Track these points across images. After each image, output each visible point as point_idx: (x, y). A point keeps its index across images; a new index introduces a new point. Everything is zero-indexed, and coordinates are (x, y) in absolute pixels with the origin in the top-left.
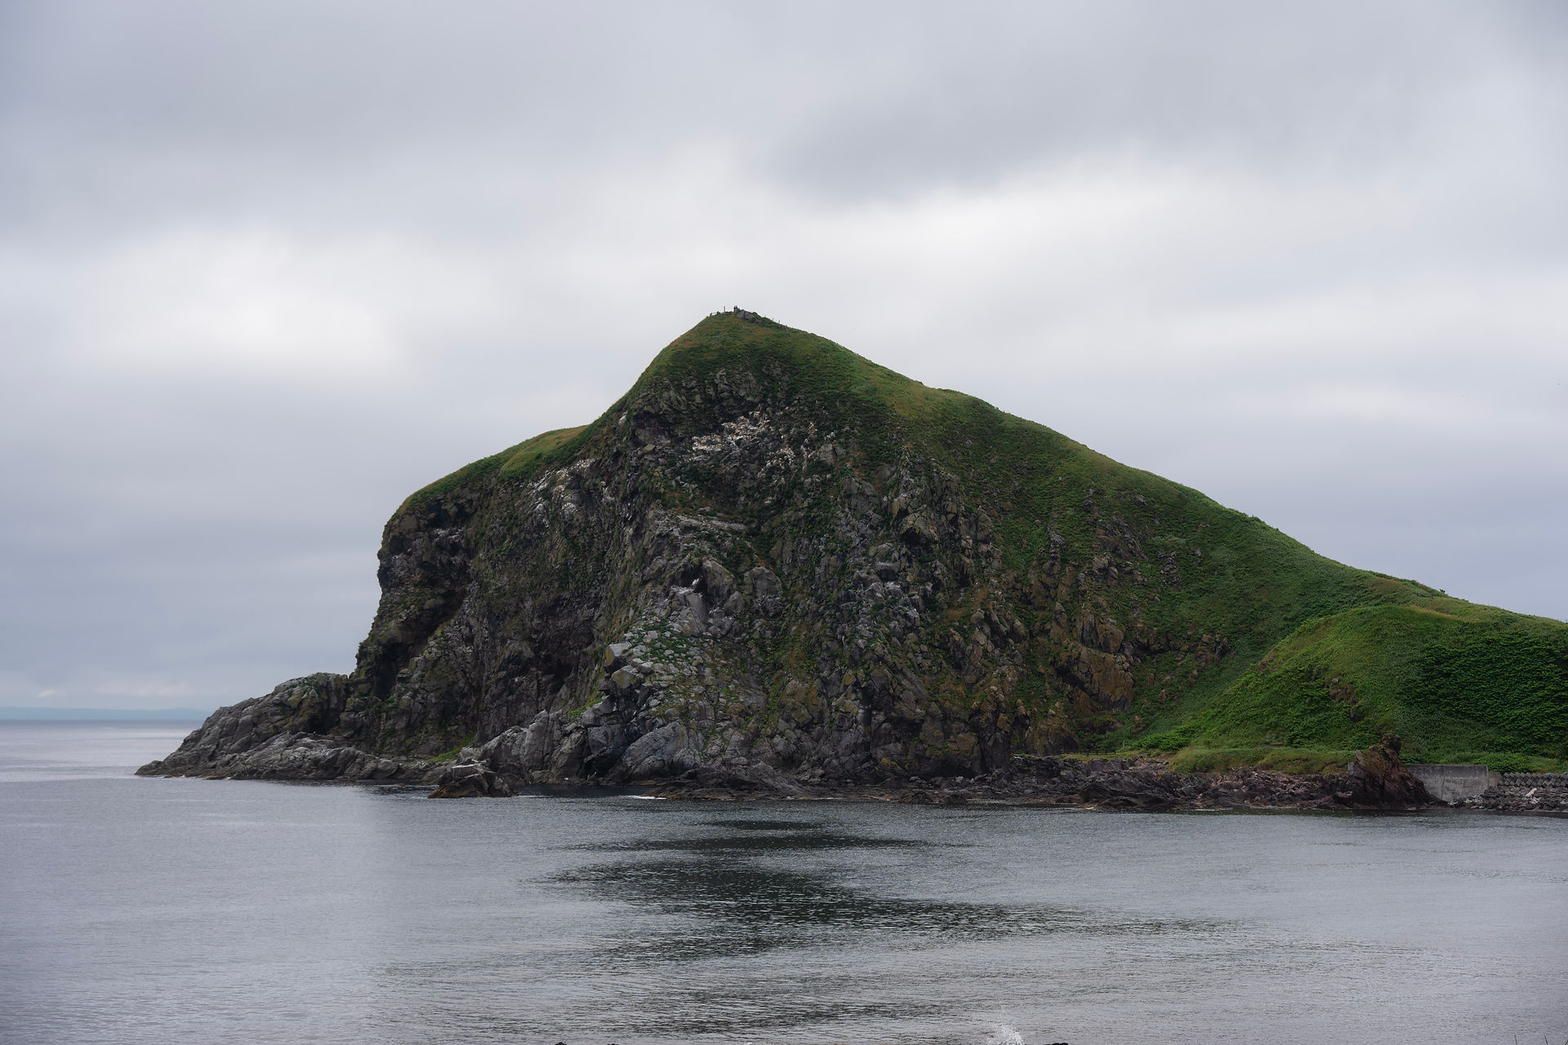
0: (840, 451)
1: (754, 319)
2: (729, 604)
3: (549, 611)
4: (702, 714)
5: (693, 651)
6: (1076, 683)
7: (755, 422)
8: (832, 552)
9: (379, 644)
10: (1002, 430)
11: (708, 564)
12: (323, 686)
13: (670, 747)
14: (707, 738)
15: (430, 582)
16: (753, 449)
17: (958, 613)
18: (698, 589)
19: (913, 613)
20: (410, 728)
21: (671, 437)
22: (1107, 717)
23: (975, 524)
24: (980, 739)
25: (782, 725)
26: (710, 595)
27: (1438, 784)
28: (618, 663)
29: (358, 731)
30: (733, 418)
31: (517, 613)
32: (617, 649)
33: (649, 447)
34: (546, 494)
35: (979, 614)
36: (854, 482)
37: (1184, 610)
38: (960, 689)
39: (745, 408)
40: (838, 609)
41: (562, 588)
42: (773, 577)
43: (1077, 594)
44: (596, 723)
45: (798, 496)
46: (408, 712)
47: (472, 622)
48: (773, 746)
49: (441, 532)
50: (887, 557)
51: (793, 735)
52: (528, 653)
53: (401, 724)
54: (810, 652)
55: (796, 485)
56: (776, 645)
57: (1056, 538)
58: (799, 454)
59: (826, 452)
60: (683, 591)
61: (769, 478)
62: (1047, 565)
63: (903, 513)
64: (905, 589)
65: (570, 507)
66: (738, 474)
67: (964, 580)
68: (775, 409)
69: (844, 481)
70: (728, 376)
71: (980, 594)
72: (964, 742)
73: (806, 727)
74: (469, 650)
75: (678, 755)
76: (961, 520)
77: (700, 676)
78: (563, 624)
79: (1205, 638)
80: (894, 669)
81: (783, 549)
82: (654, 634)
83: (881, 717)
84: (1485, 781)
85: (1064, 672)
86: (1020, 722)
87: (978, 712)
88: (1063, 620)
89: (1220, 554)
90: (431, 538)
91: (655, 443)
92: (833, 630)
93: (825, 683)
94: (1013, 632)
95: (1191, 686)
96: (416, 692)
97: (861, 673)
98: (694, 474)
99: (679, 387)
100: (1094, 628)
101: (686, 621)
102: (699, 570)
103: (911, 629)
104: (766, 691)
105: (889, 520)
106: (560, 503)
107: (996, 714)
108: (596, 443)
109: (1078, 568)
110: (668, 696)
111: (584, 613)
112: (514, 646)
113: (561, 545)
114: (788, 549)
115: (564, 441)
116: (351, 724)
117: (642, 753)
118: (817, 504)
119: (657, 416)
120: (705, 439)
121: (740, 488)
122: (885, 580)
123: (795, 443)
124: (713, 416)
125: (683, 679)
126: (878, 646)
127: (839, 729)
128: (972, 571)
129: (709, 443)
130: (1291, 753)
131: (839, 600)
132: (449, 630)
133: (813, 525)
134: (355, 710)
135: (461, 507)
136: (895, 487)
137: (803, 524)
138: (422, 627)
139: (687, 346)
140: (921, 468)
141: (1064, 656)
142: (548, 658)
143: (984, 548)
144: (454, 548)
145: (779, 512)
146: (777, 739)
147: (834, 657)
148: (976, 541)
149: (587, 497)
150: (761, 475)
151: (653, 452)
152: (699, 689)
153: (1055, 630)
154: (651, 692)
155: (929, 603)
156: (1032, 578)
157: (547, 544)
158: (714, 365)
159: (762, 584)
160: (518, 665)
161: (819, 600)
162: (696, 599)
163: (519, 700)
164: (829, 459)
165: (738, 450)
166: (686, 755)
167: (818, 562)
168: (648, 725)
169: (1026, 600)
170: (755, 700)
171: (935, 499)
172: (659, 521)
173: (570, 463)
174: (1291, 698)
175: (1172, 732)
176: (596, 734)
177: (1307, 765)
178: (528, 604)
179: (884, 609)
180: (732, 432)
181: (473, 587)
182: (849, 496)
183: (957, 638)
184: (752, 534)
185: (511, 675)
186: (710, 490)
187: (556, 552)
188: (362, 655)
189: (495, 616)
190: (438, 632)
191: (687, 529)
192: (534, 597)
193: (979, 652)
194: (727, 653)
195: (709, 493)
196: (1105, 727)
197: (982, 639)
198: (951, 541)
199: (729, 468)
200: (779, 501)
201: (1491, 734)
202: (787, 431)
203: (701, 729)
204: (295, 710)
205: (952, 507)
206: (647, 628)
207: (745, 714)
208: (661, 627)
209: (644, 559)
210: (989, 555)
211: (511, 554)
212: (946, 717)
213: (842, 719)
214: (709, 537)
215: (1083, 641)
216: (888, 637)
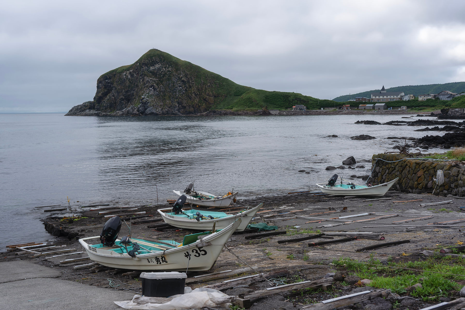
0: (172, 69)
1: (157, 50)
2: (157, 90)
3: (127, 92)
4: (155, 105)
5: (153, 97)
6: (206, 101)
7: (159, 65)
8: (172, 83)
9: (98, 97)
10: (193, 66)
11: (154, 85)
12: (90, 102)
13: (152, 110)
14: (156, 109)
15: (105, 88)
16: (159, 68)
17: (190, 91)
18: (153, 88)
19: (184, 91)
20: (106, 109)
21: (147, 67)
22: (211, 105)
23: (191, 79)
24: (194, 109)
25: (166, 107)
26: (155, 89)
27: (272, 112)
28: (143, 99)
29: (98, 109)
30: (156, 64)
31: (122, 92)
32: (143, 97)
33: (144, 68)
34: (125, 75)
35: (193, 92)
36: (174, 73)
37: (220, 91)
38: (191, 102)
39: (158, 63)
40: (173, 91)
41: (129, 88)
42: (163, 87)
43: (206, 89)
44: (140, 107)
45: (166, 75)
46: (105, 106)
47: (114, 93)
48: (165, 110)
49: (107, 81)
50: (180, 84)
51: (168, 109)
52: (124, 98)
53: (104, 108)
54: (169, 97)
55: (166, 74)
56: (164, 96)
57: (203, 81)
58: (166, 69)
59: (170, 69)
60: (151, 88)
61: (162, 73)
62: (201, 85)
63: (182, 78)
64: (183, 88)
65: (129, 77)
66: (157, 72)
67: (190, 87)
68: (162, 63)
69: (173, 73)
70: (155, 58)
71: (193, 89)
72: (192, 109)
73: (170, 107)
74: (113, 97)
75: (153, 111)
76: (190, 79)
77: (155, 100)
78: (129, 93)
79: (223, 95)
80: (182, 99)
81: (164, 83)
82: (147, 95)
83: (180, 106)
84: (278, 112)
85: (205, 100)
86: (199, 106)
87: (194, 105)
88: (204, 92)
89: (224, 83)
90: (105, 81)
91: (145, 68)
92: (173, 94)
93: (172, 101)
94: (197, 94)
95: (222, 101)
96: (106, 103)
97: (177, 100)
98: (151, 72)
99: (148, 60)
100: (208, 94)
101: (152, 93)
102: (153, 86)
103: (184, 94)
104: (163, 102)
105: (180, 79)
106: (128, 76)
107: (196, 105)
108: (133, 68)
109: (206, 85)
110: (151, 103)
111: (132, 92)
112: (122, 97)
113: (128, 82)
114: (165, 82)
115: (127, 67)
116: (97, 108)
117: (148, 111)
118: (169, 76)
119: (145, 64)
120: (152, 67)
121: (157, 74)
122: (180, 87)
123: (165, 68)
124: (153, 64)
125: (152, 101)
126: (180, 96)
127: (175, 107)
128: (191, 86)
129: (153, 68)
130: (249, 109)
131: (173, 90)
132: (110, 94)
133: (169, 79)
134: (97, 106)
135: (110, 77)
136: (180, 74)
137: (167, 79)
138: (105, 94)
139: (148, 54)
140: (184, 71)
141: (205, 97)
142: (127, 98)
143: (193, 82)
144: (109, 83)
145: (163, 77)
146: (166, 109)
147: (173, 97)
148: (192, 82)
149: (132, 75)
150: (160, 72)
151: (145, 69)
152: (155, 102)
153: (203, 94)
154: (148, 103)
155: (186, 90)
156: (199, 87)
157: (126, 82)
158: (153, 57)
159: (161, 88)
160: (122, 99)
161: (170, 90)
162: (153, 90)
163: (123, 104)
164: (170, 70)
165: (157, 69)
166: (154, 111)
167: (170, 85)
168: (148, 107)
169: (199, 90)
170: (162, 104)
171: (186, 76)
172: (147, 79)
173: (129, 71)
174: (247, 102)
175: (230, 106)
176: (141, 108)
177: (252, 110)
178: (123, 91)
179: (180, 91)
180: (156, 66)
181: (114, 88)
182: (174, 75)
183: (190, 95)
184: (159, 81)
185: (121, 101)
186: (153, 74)
187: (128, 83)
188: (94, 98)
189: (118, 93)
190: (109, 95)
191: (151, 80)
192: (124, 90)
193: (193, 97)
194: (157, 97)
195: (153, 75)
196: (211, 107)
197: (194, 95)
198: (188, 82)
199: (156, 71)
200: (163, 76)
201: (275, 106)
202: (164, 66)
203: (155, 108)
204: (87, 106)
205: (188, 77)
206: (146, 94)
207: (161, 106)
208: (148, 94)
209: (144, 84)
210: (194, 83)
211: (120, 83)
212: (189, 106)
213: (175, 106)
214: (154, 81)
215: (207, 95)
216: (181, 95)
